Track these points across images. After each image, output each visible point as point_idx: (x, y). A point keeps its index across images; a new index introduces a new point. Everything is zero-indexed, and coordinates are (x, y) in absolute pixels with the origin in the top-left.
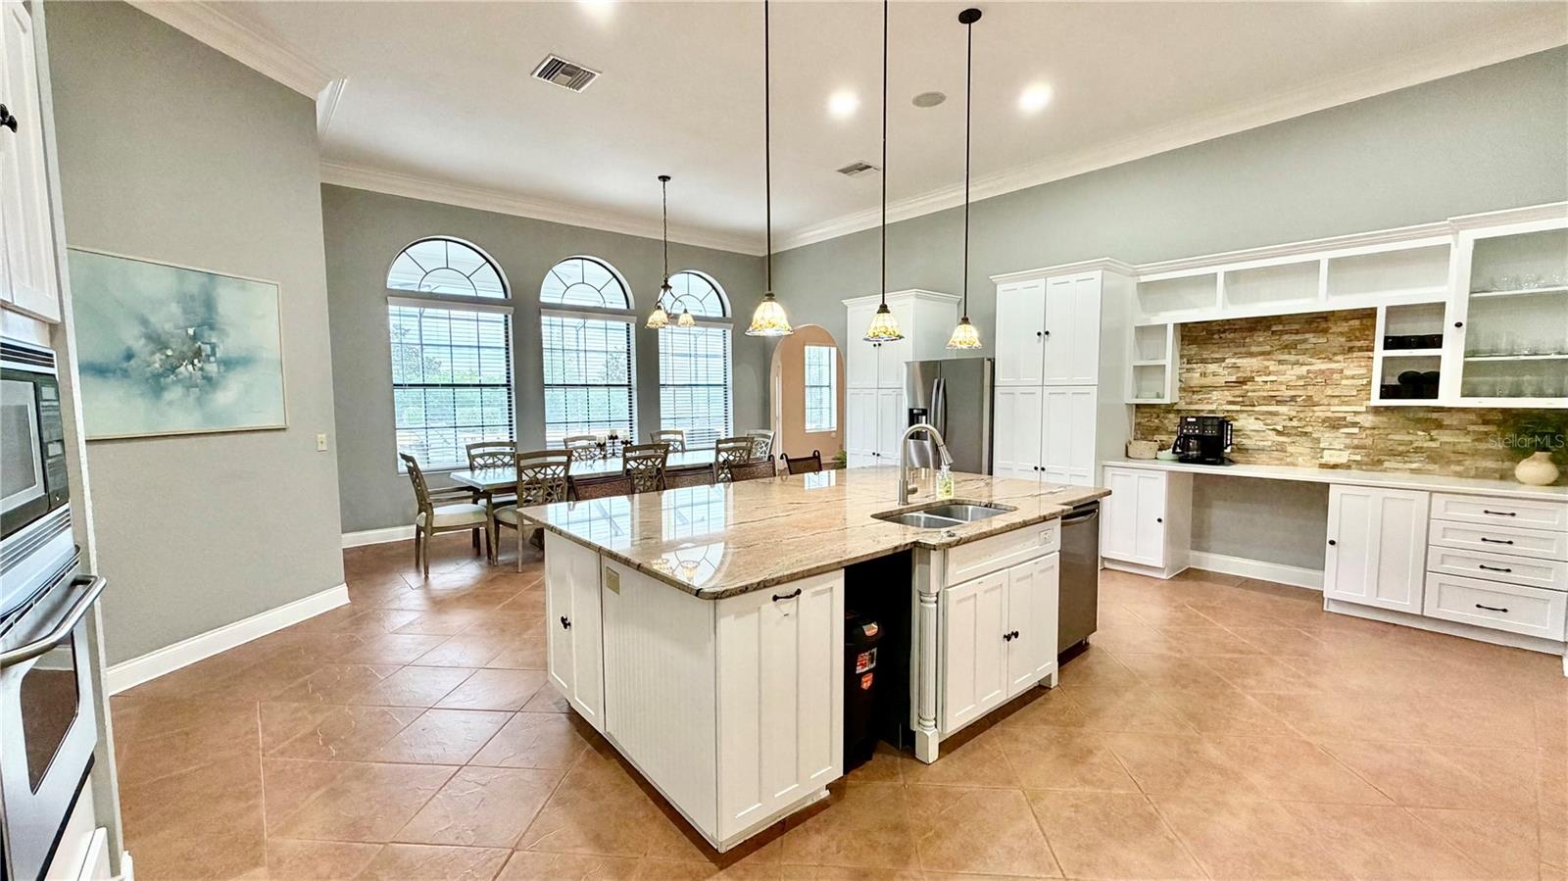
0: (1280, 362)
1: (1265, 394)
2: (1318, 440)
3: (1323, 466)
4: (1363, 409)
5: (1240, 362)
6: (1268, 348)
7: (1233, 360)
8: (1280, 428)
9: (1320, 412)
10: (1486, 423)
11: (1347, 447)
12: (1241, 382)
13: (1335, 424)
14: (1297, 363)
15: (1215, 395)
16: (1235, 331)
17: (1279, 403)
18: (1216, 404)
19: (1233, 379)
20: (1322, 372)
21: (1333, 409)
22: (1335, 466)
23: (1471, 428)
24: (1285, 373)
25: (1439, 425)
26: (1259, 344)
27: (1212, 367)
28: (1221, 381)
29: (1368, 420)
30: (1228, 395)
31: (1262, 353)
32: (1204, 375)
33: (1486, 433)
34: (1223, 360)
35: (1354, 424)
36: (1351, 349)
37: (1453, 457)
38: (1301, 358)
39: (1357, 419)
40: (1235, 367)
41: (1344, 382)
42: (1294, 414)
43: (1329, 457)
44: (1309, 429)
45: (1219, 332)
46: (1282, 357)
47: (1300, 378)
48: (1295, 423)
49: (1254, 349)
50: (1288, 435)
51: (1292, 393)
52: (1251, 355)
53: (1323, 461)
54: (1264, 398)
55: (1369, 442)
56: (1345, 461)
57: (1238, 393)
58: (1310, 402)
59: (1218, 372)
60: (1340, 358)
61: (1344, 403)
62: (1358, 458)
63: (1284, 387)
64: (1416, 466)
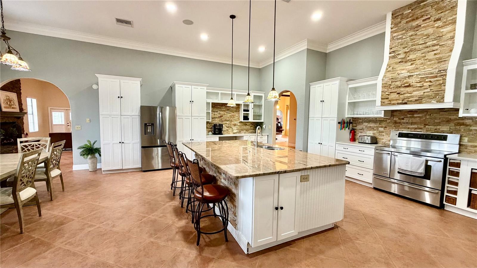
0: (227, 113)
1: (224, 119)
2: (233, 128)
3: (233, 133)
4: (238, 122)
5: (221, 112)
6: (225, 110)
7: (219, 112)
8: (227, 126)
9: (233, 123)
10: (251, 124)
11: (237, 129)
12: (221, 117)
13: (235, 125)
14: (229, 113)
15: (216, 119)
16: (219, 105)
17: (227, 121)
18: (217, 121)
19: (220, 116)
20: (233, 115)
21: (235, 122)
22: (235, 133)
23: (250, 125)
24: (228, 115)
25: (246, 125)
26: (224, 109)
28: (217, 116)
29: (239, 124)
30: (218, 119)
31: (224, 111)
32: (214, 115)
33: (251, 126)
34: (217, 112)
35: (237, 125)
36: (236, 111)
37: (248, 130)
38: (230, 112)
39: (238, 124)
40: (220, 113)
41: (236, 117)
42: (229, 123)
43: (235, 131)
44: (231, 126)
45: (217, 105)
46: (227, 112)
47: (230, 116)
48: (229, 125)
49: (223, 110)
50: (228, 127)
51: (229, 119)
52: (222, 111)
53: (234, 132)
54: (224, 120)
55: (239, 128)
56: (236, 132)
57: (220, 119)
58: (231, 121)
59: (217, 114)
60: (235, 112)
61: (236, 121)
62: (238, 131)
63: (227, 118)
64: (244, 132)
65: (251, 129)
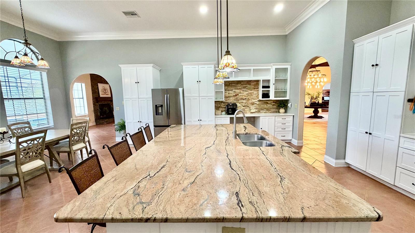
0: (243, 91)
1: (241, 98)
2: (250, 108)
3: (251, 113)
4: (257, 101)
5: (236, 91)
6: (241, 88)
7: (234, 90)
8: (244, 105)
9: (250, 102)
10: (274, 102)
11: (255, 109)
12: (236, 95)
13: (253, 104)
14: (246, 91)
15: (231, 98)
16: (234, 83)
17: (243, 100)
18: (231, 100)
19: (235, 94)
20: (250, 93)
21: (252, 101)
22: (253, 113)
23: (272, 103)
24: (244, 93)
25: (267, 103)
26: (239, 87)
27: (230, 92)
28: (232, 95)
29: (258, 103)
30: (234, 98)
31: (240, 89)
33: (274, 104)
34: (232, 90)
35: (256, 104)
36: (254, 88)
37: (270, 109)
38: (247, 90)
40: (235, 92)
41: (254, 95)
42: (246, 102)
43: (252, 111)
44: (249, 105)
45: (231, 83)
46: (243, 90)
47: (247, 94)
48: (246, 104)
49: (238, 88)
50: (245, 107)
51: (245, 97)
52: (238, 89)
53: (251, 112)
54: (241, 99)
55: (258, 107)
56: (254, 111)
57: (236, 98)
58: (249, 100)
59: (232, 93)
60: (253, 90)
61: (254, 100)
62: (256, 111)
63: (244, 96)
64: (265, 111)
65: (274, 108)
